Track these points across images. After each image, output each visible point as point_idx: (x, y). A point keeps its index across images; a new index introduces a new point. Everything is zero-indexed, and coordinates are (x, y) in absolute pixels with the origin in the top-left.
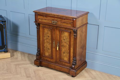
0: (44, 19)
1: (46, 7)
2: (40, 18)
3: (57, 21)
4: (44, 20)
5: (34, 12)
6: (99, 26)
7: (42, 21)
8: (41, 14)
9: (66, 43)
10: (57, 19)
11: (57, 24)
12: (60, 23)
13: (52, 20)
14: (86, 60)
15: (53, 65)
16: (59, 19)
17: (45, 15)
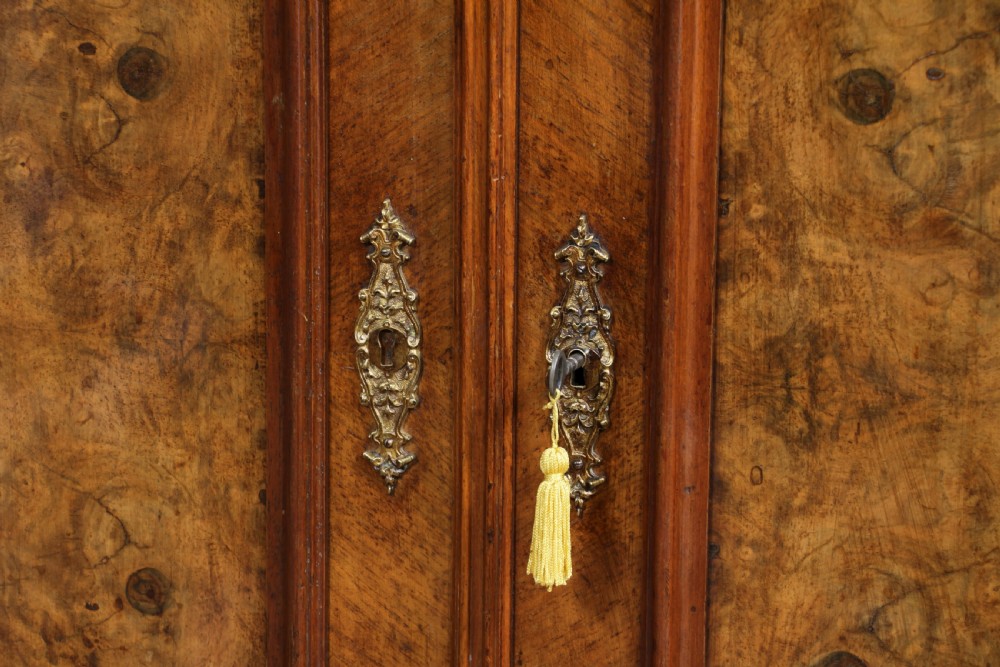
9: (944, 232)
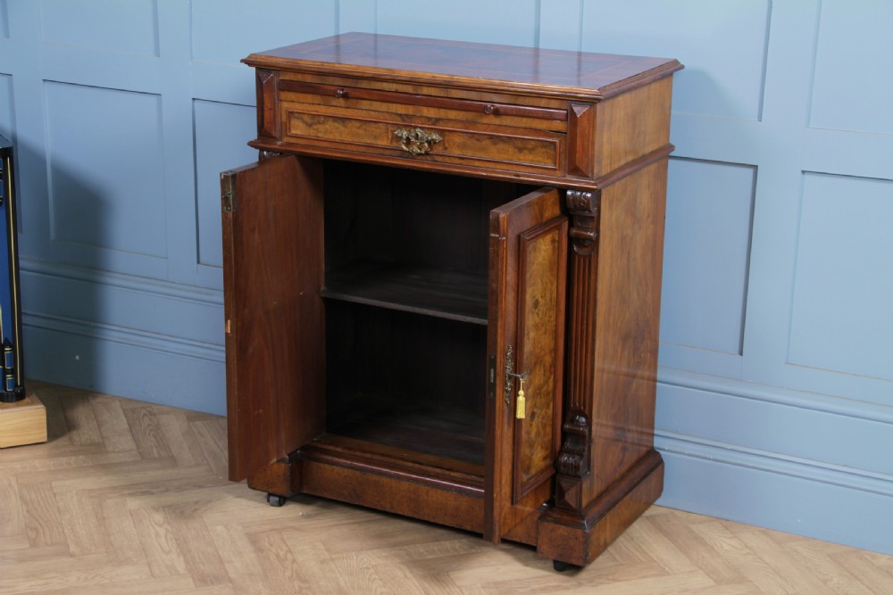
0: (335, 119)
1: (337, 37)
2: (296, 107)
3: (441, 132)
4: (330, 125)
5: (248, 62)
6: (755, 167)
7: (311, 132)
8: (309, 79)
10: (442, 113)
11: (438, 149)
12: (463, 146)
13: (399, 126)
14: (658, 443)
15: (405, 485)
16: (452, 114)
17: (342, 87)
